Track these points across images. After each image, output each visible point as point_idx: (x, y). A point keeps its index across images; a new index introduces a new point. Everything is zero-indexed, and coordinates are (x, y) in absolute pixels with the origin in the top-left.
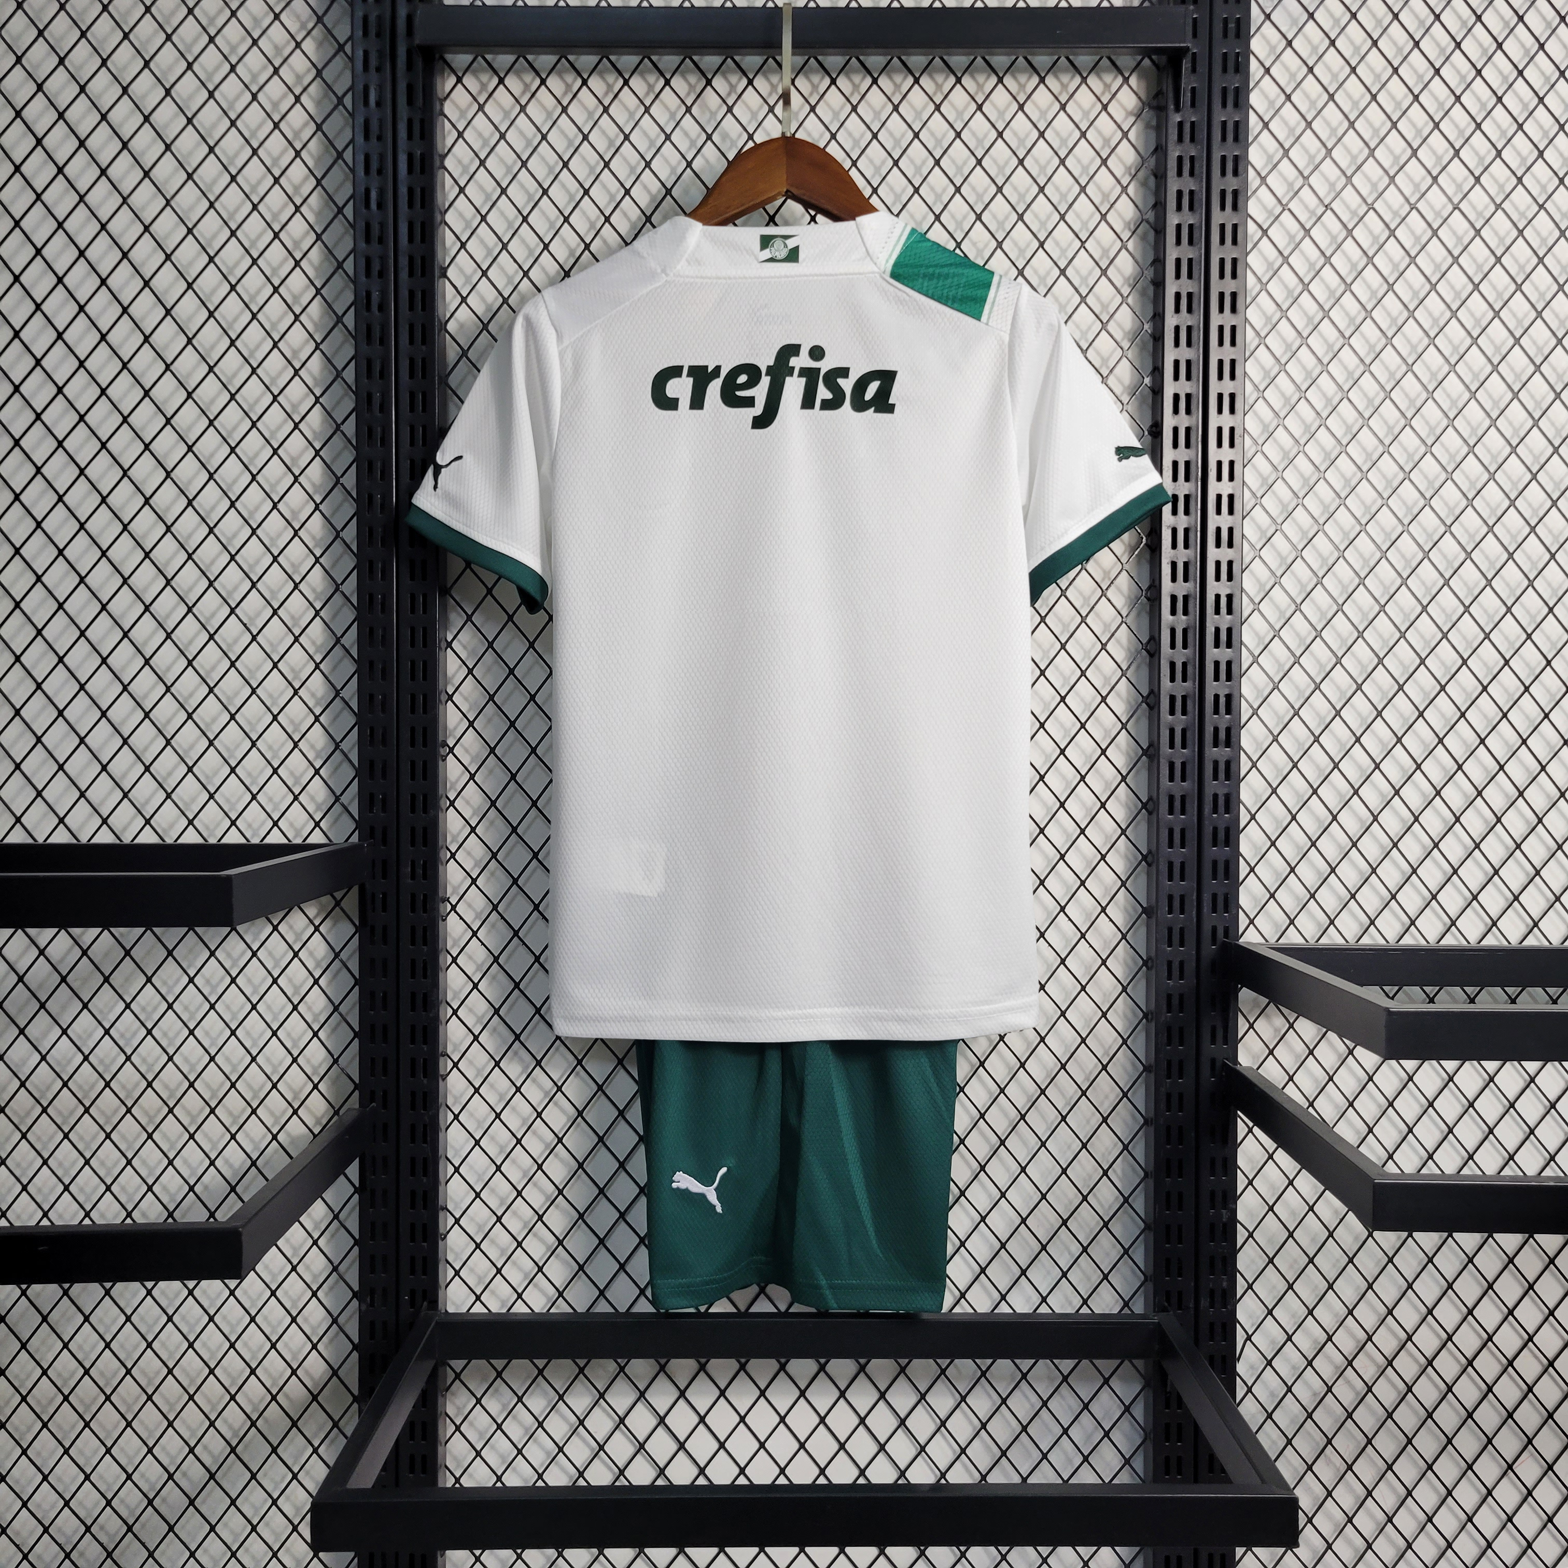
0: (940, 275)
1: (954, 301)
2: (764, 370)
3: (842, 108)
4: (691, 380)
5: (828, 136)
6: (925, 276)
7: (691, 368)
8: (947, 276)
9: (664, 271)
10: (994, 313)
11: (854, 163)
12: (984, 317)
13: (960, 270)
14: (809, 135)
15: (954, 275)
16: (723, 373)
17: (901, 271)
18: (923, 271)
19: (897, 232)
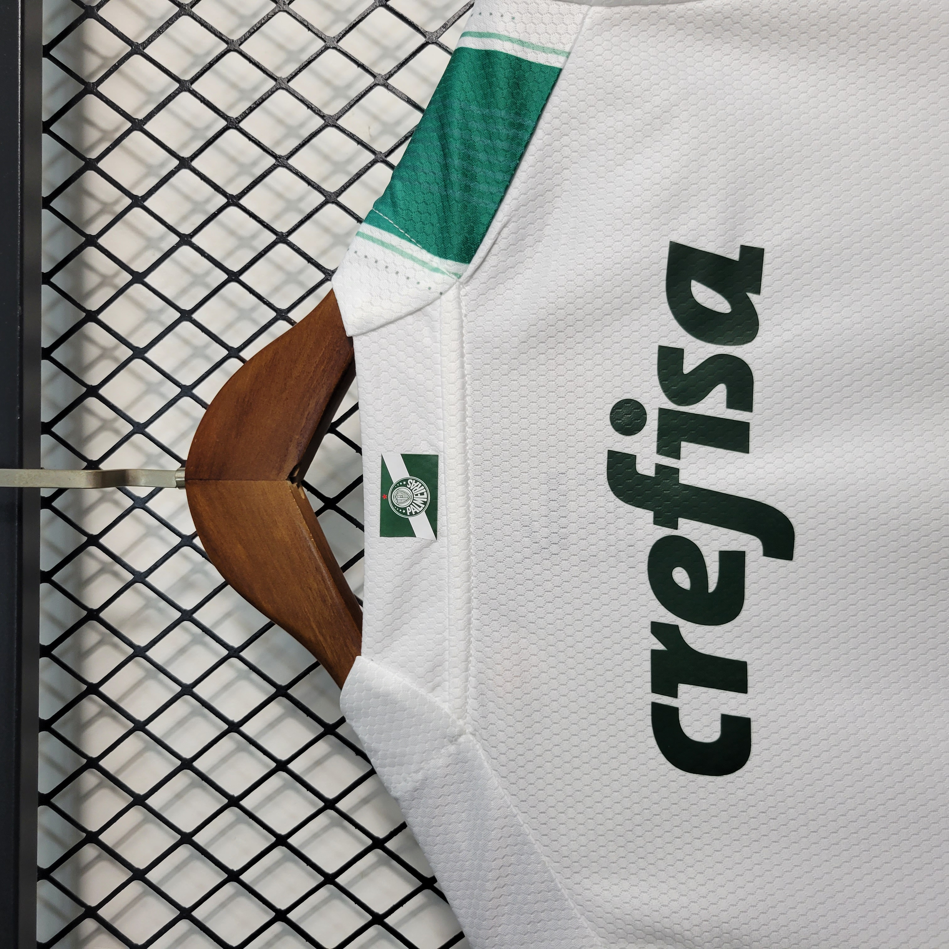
0: (467, 158)
1: (521, 126)
2: (665, 532)
3: (138, 377)
4: (682, 688)
5: (186, 401)
6: (467, 189)
7: (656, 689)
8: (468, 145)
9: (453, 739)
10: (544, 41)
11: (234, 353)
12: (555, 61)
13: (456, 117)
14: (183, 435)
15: (465, 127)
16: (669, 618)
17: (457, 240)
18: (456, 193)
19: (375, 250)
